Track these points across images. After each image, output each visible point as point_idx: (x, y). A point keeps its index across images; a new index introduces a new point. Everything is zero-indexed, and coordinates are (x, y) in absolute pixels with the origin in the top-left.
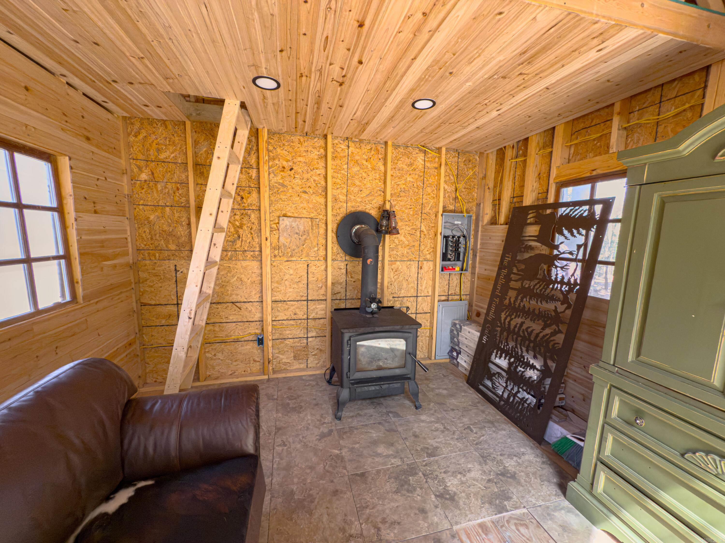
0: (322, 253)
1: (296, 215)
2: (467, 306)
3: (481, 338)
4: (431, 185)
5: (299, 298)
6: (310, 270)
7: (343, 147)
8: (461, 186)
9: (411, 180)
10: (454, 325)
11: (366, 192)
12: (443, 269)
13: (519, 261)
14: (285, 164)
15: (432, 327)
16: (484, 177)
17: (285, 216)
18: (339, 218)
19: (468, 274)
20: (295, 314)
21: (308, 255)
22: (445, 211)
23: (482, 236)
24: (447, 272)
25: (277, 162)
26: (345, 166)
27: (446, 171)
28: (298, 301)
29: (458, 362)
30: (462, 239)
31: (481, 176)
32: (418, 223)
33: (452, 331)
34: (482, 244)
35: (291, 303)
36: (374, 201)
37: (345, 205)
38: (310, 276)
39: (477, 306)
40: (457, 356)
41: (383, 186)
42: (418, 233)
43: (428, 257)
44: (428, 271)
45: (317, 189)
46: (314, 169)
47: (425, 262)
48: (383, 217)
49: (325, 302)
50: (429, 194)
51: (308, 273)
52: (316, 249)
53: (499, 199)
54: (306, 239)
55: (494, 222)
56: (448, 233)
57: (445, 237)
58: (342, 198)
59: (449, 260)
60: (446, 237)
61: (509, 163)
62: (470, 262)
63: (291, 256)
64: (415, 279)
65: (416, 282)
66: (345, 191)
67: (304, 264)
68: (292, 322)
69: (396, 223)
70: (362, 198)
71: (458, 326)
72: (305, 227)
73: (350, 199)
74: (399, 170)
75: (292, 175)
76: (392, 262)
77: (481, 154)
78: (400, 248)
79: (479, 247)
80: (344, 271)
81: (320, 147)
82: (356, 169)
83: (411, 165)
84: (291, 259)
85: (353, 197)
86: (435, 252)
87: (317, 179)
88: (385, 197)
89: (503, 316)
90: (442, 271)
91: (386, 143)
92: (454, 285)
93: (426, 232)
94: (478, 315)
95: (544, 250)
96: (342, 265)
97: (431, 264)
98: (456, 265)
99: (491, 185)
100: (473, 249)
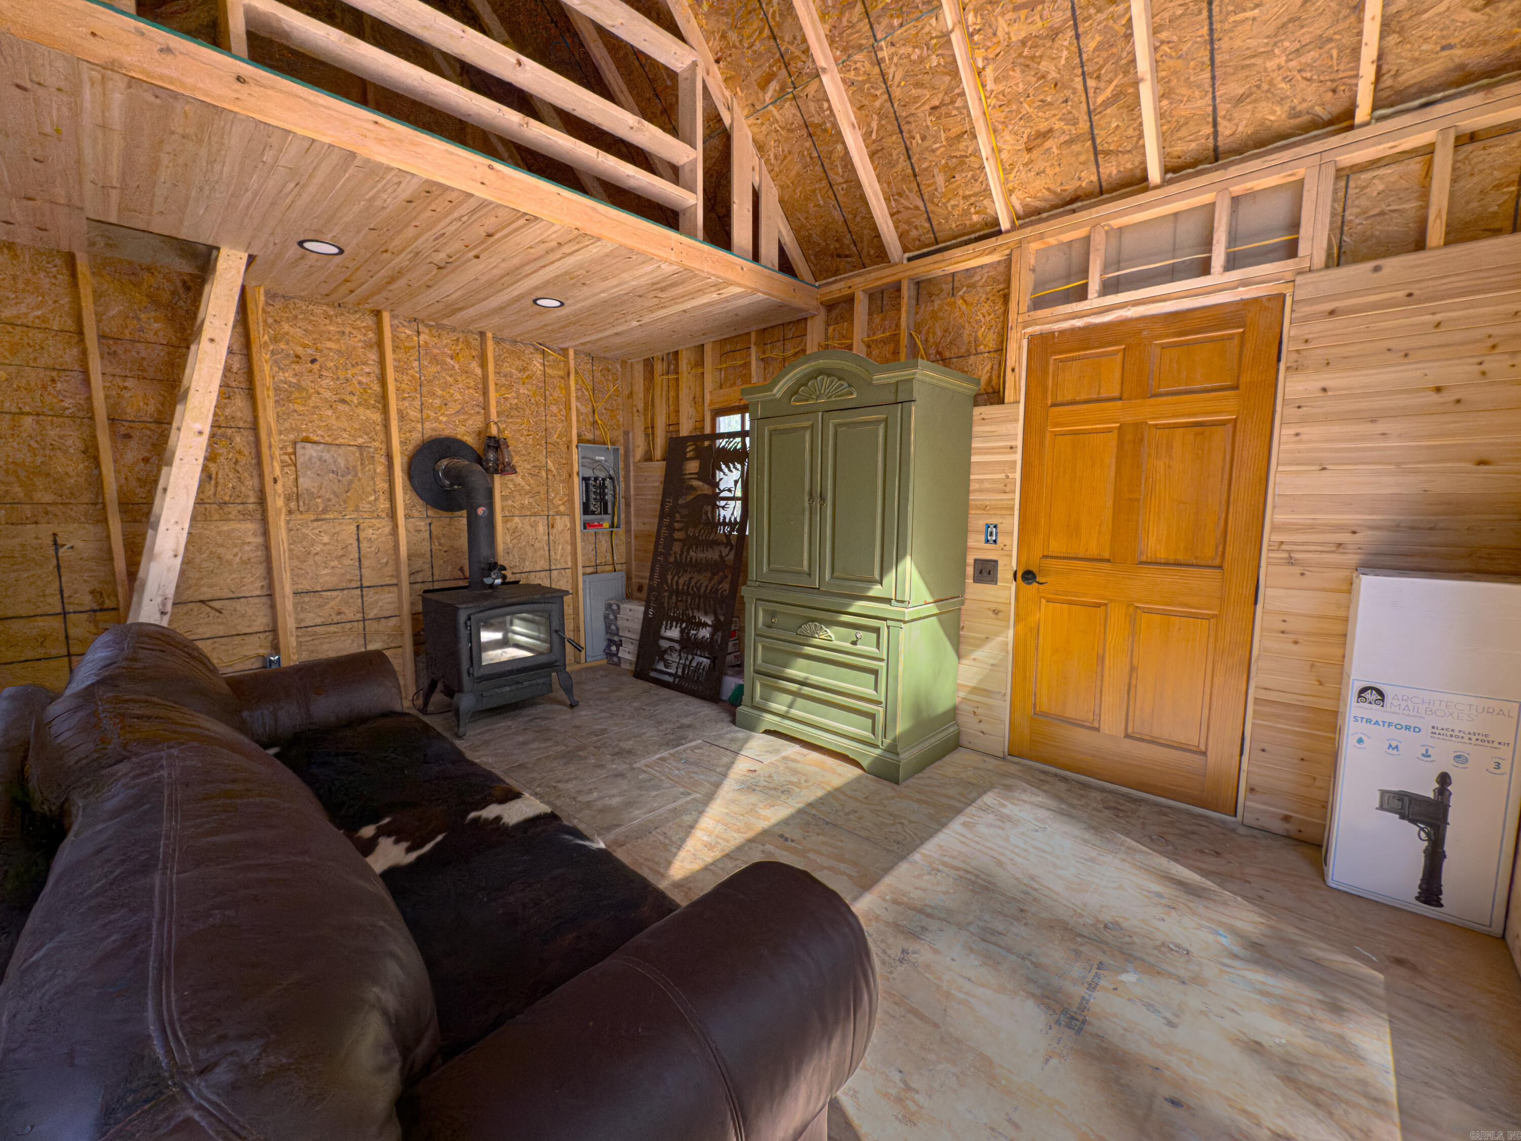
0: (384, 505)
1: (329, 440)
2: (624, 579)
3: (646, 613)
4: (556, 402)
5: (344, 585)
6: (362, 535)
7: (408, 332)
8: (600, 406)
9: (526, 392)
10: (609, 607)
11: (454, 408)
12: (586, 525)
13: (682, 506)
14: (300, 350)
15: (578, 615)
16: (631, 395)
17: (306, 440)
18: (410, 447)
19: (621, 531)
20: (339, 613)
21: (357, 509)
22: (580, 440)
23: (635, 476)
24: (591, 531)
25: (282, 346)
26: (416, 364)
27: (577, 383)
28: (343, 589)
29: (619, 658)
30: (608, 482)
31: (627, 392)
32: (542, 458)
33: (606, 617)
34: (636, 488)
35: (329, 593)
36: (471, 422)
37: (419, 426)
38: (364, 545)
39: (637, 576)
40: (618, 650)
41: (481, 399)
42: (544, 474)
43: (562, 508)
44: (562, 531)
45: (365, 397)
46: (357, 364)
47: (558, 517)
48: (489, 446)
49: (395, 589)
50: (555, 415)
51: (358, 540)
52: (372, 498)
53: (653, 427)
54: (350, 482)
55: (648, 457)
56: (588, 473)
57: (584, 479)
58: (414, 414)
59: (593, 513)
60: (586, 479)
61: (659, 380)
62: (623, 516)
63: (325, 511)
64: (544, 543)
65: (546, 549)
66: (417, 403)
67: (350, 524)
68: (333, 628)
69: (510, 456)
70: (447, 416)
71: (614, 607)
72: (347, 460)
73: (428, 417)
74: (505, 376)
75: (316, 371)
76: (506, 519)
77: (624, 363)
78: (518, 497)
79: (632, 492)
80: (427, 535)
81: (367, 328)
82: (433, 369)
83: (524, 369)
84: (323, 516)
85: (432, 414)
86: (571, 501)
87: (364, 380)
88: (487, 415)
89: (669, 577)
90: (585, 528)
91: (482, 334)
92: (604, 549)
93: (555, 472)
94: (640, 589)
95: (706, 489)
96: (422, 525)
97: (567, 520)
98: (603, 520)
99: (641, 406)
100: (624, 497)
